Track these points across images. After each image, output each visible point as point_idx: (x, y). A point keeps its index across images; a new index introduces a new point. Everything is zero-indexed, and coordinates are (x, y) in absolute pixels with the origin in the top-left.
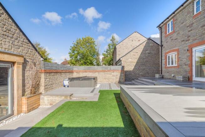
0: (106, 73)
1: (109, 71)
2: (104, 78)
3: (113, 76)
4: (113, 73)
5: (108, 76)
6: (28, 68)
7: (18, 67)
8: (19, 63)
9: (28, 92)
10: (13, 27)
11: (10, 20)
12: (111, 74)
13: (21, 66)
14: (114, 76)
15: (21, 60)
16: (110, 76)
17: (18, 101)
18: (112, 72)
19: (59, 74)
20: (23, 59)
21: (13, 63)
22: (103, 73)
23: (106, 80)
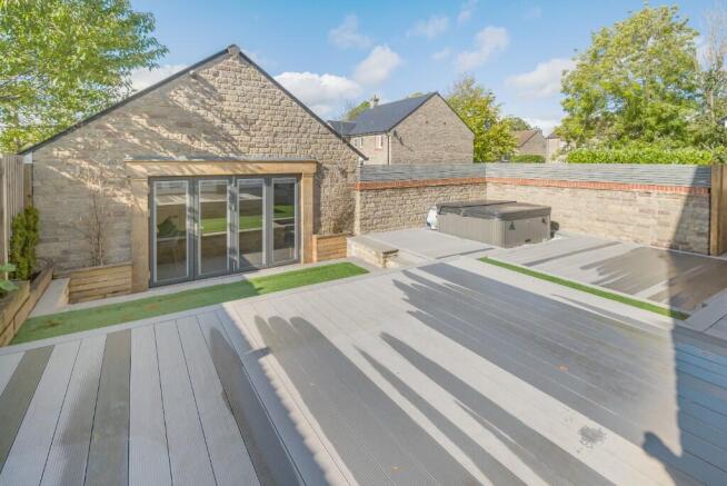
0: (608, 194)
1: (621, 186)
2: (596, 215)
3: (641, 211)
4: (642, 200)
5: (619, 207)
6: (327, 181)
7: (306, 182)
8: (307, 175)
9: (326, 227)
10: (299, 114)
11: (294, 103)
12: (631, 202)
13: (311, 179)
14: (649, 211)
15: (311, 168)
16: (624, 209)
17: (306, 242)
18: (640, 194)
19: (413, 193)
20: (314, 166)
21: (298, 176)
22: (595, 194)
23: (608, 225)
